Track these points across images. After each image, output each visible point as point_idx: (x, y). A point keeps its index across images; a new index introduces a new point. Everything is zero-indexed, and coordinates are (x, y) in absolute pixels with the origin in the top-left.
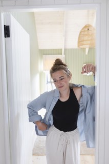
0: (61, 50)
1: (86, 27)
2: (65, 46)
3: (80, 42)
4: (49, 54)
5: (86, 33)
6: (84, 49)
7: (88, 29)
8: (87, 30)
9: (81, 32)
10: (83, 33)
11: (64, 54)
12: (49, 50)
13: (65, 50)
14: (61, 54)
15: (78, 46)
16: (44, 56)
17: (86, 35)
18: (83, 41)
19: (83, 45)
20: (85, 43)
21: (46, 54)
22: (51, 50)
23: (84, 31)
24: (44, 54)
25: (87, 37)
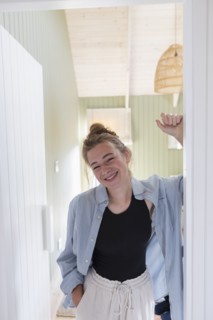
0: (123, 98)
1: (170, 49)
2: (131, 89)
3: (159, 81)
4: (99, 107)
5: (171, 62)
6: (169, 97)
7: (176, 55)
8: (173, 55)
9: (161, 61)
10: (164, 63)
11: (130, 106)
12: (98, 98)
13: (132, 97)
14: (124, 107)
15: (156, 90)
16: (89, 111)
17: (172, 66)
18: (165, 79)
19: (165, 86)
20: (169, 82)
21: (93, 107)
22: (103, 98)
23: (168, 58)
24: (89, 107)
25: (174, 70)
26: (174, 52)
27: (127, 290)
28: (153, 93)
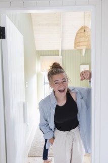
0: (58, 51)
1: (82, 28)
2: (62, 47)
3: (77, 43)
4: (46, 55)
5: (82, 34)
6: (81, 51)
7: (85, 31)
8: (83, 31)
9: (77, 34)
10: (79, 35)
11: (61, 55)
12: (46, 51)
13: (62, 51)
14: (59, 55)
15: (75, 48)
16: (41, 57)
17: (83, 36)
18: (80, 42)
19: (79, 46)
20: (81, 44)
21: (43, 56)
23: (81, 32)
24: (41, 55)
25: (84, 38)
26: (84, 29)
27: (72, 134)
28: (74, 49)
